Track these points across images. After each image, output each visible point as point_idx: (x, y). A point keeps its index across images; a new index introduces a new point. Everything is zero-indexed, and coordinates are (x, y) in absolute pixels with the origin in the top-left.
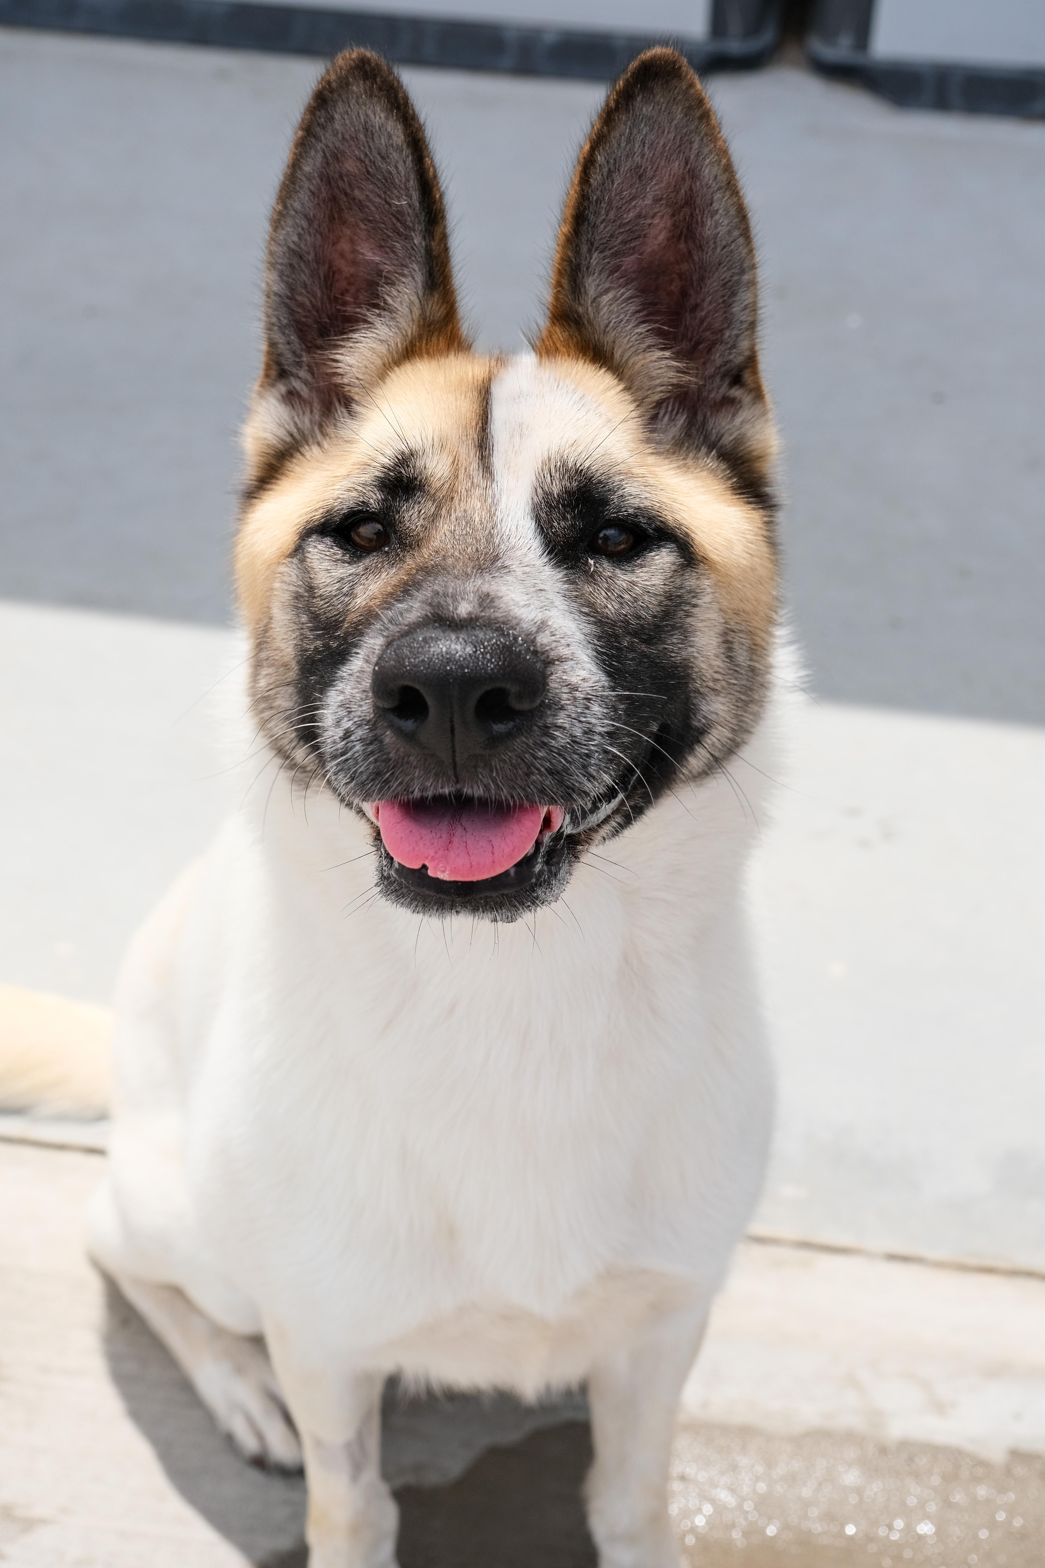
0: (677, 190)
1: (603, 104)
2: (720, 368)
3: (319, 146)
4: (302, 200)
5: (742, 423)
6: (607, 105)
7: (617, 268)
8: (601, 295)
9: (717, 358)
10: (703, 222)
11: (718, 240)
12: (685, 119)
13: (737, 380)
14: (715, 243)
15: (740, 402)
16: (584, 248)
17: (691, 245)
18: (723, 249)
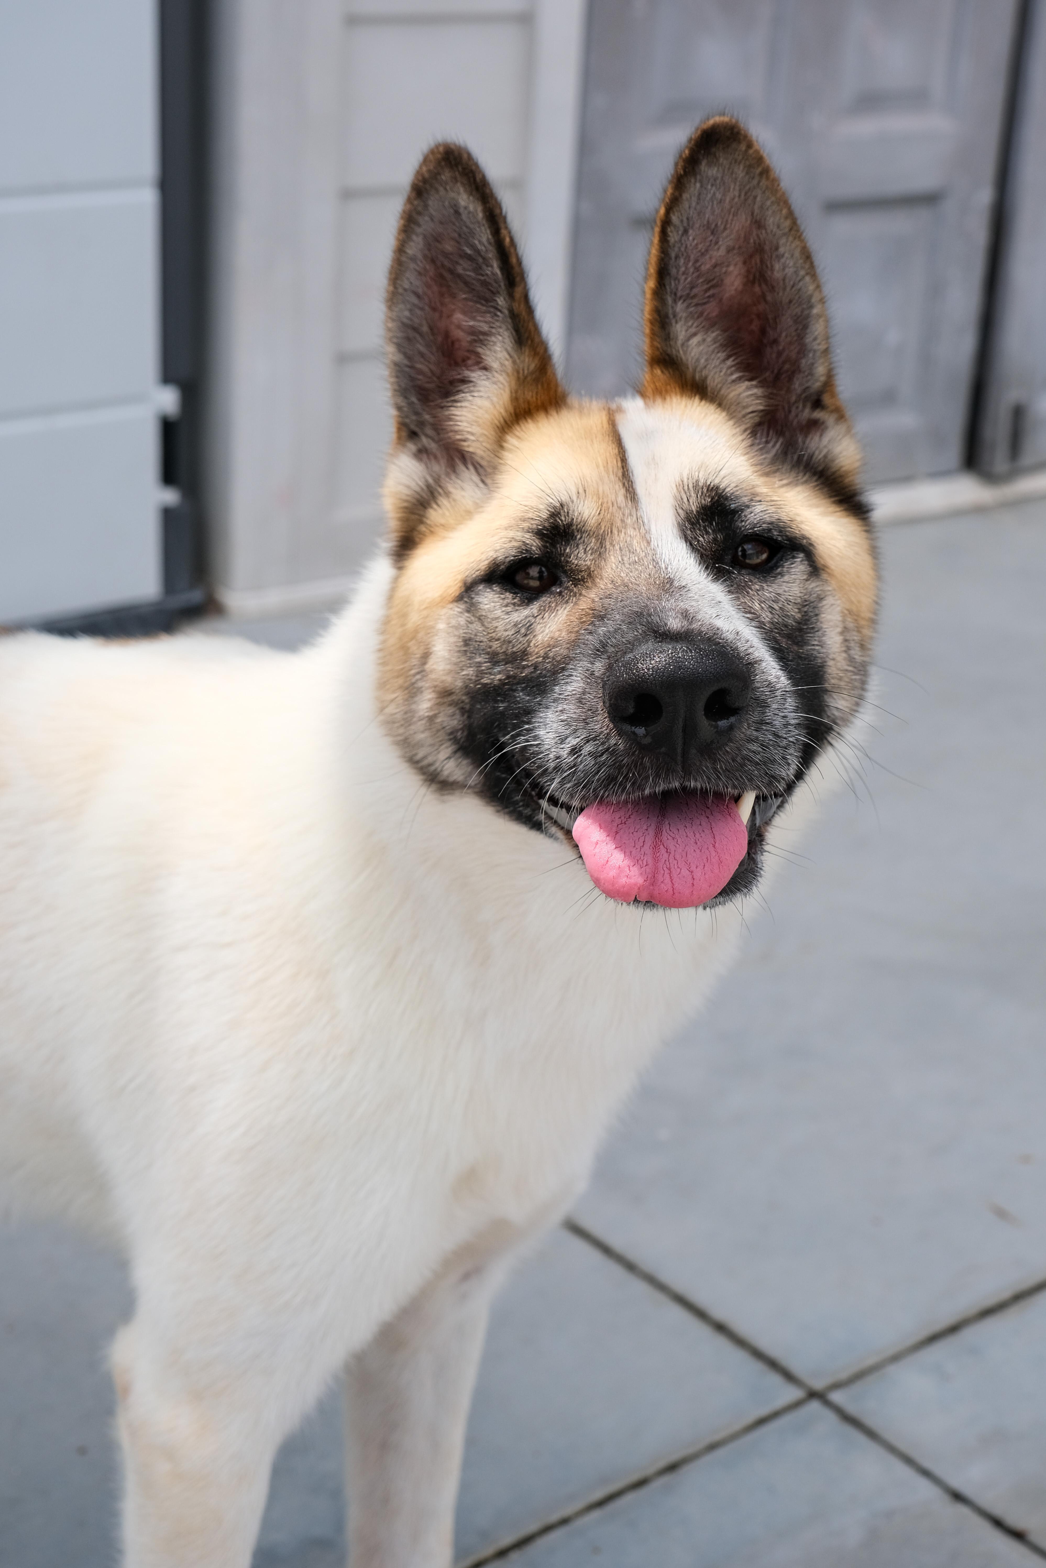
0: (746, 239)
1: (672, 172)
2: (801, 395)
3: (419, 230)
4: (411, 279)
5: (829, 441)
6: (676, 171)
7: (701, 314)
8: (688, 339)
9: (797, 386)
10: (772, 266)
11: (787, 281)
12: (747, 177)
13: (818, 404)
14: (784, 283)
15: (823, 423)
16: (670, 300)
17: (764, 286)
18: (791, 289)
